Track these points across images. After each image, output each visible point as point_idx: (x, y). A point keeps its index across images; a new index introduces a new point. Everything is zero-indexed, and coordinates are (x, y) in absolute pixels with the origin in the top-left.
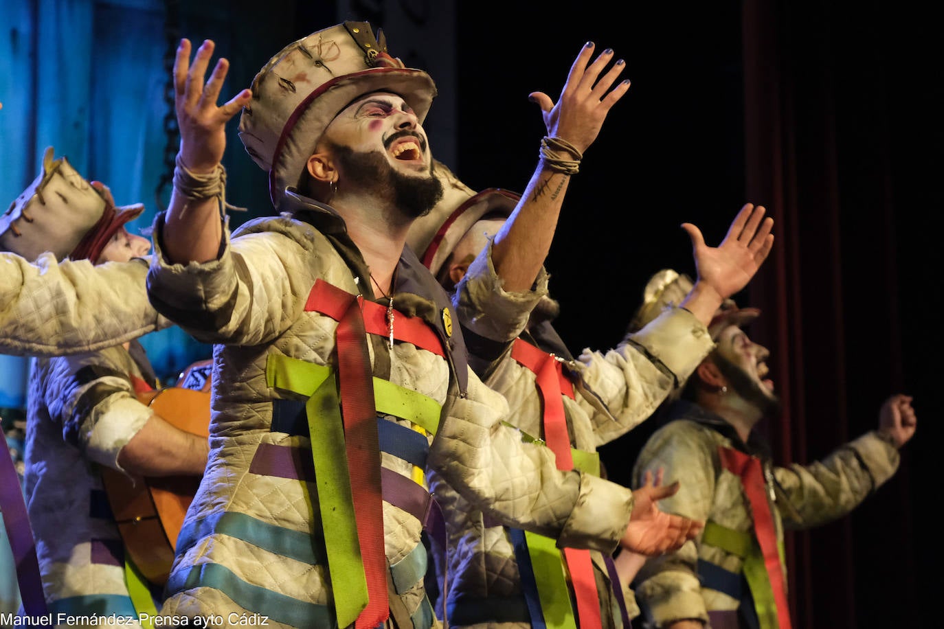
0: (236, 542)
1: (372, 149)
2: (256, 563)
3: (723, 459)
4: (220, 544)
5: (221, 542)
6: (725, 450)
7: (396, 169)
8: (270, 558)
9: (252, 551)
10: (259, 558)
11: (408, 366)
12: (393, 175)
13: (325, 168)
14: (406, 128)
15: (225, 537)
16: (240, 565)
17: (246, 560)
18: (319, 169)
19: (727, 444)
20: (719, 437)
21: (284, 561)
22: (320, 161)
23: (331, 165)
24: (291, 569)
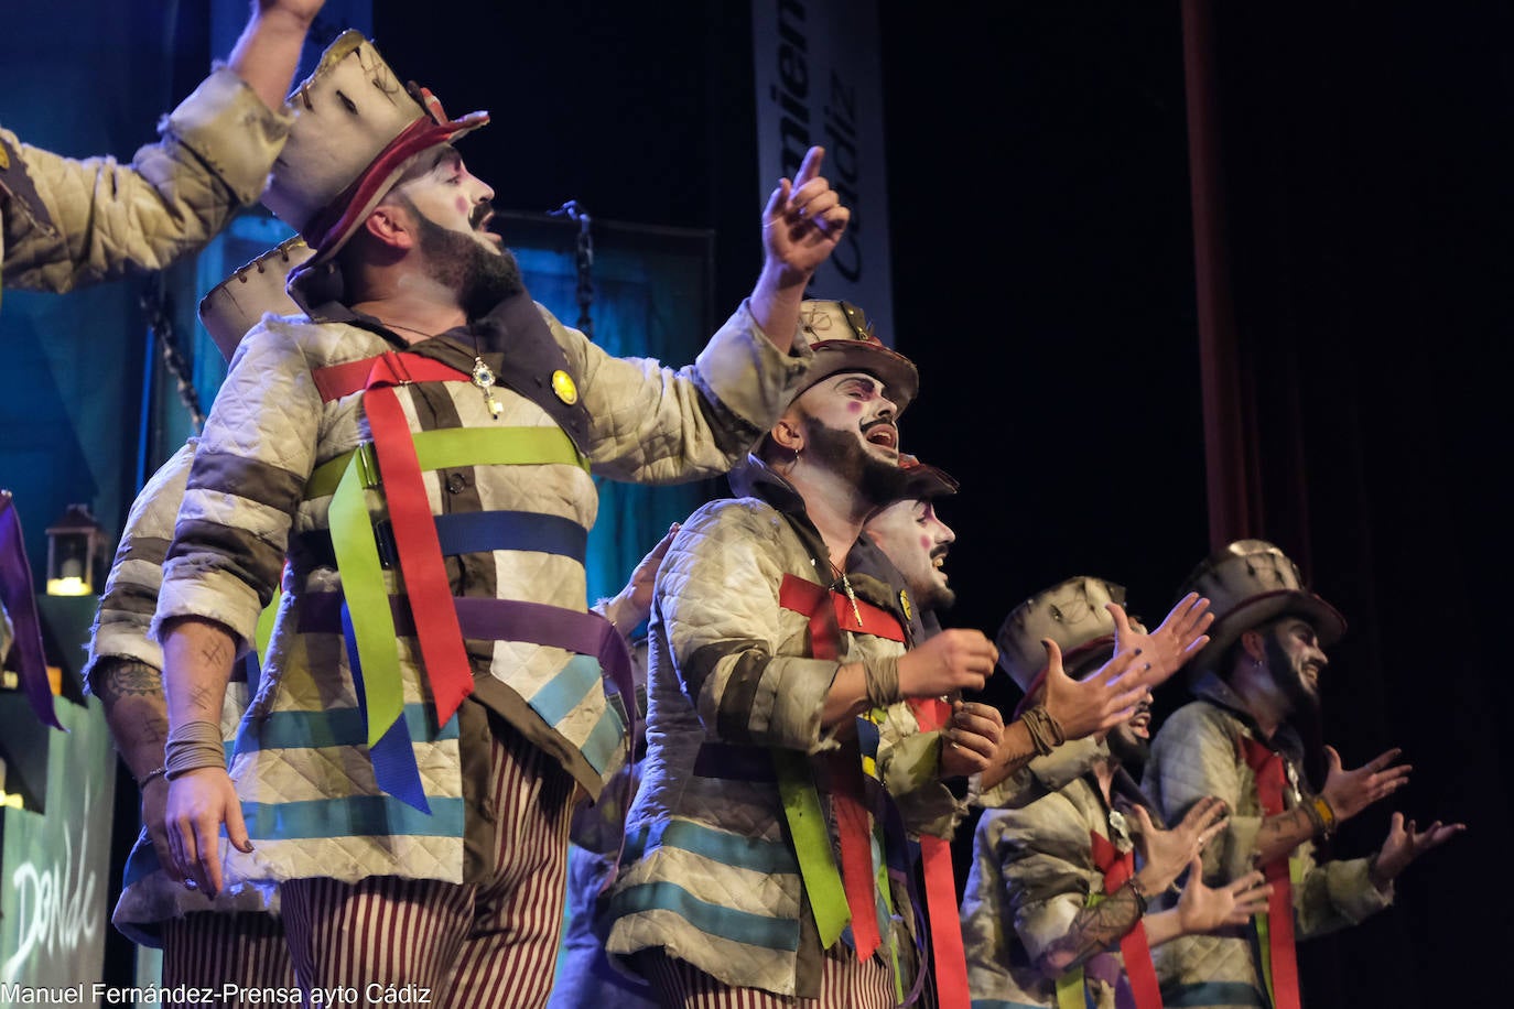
0: (687, 857)
1: (847, 428)
2: (709, 878)
3: (1242, 748)
4: (670, 859)
5: (672, 856)
6: (1244, 739)
7: (867, 451)
8: (724, 870)
9: (704, 864)
10: (712, 872)
11: (865, 650)
12: (863, 455)
13: (791, 434)
14: (885, 415)
15: (674, 850)
16: (693, 882)
17: (698, 876)
18: (783, 433)
19: (1246, 733)
20: (1239, 726)
21: (740, 874)
22: (786, 426)
23: (797, 432)
24: (747, 881)
